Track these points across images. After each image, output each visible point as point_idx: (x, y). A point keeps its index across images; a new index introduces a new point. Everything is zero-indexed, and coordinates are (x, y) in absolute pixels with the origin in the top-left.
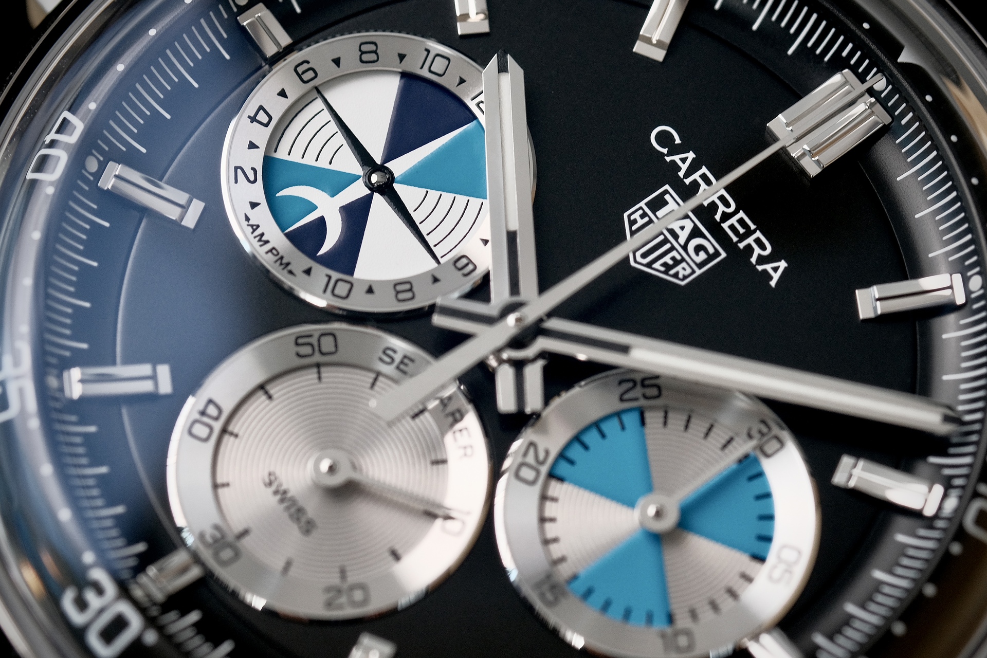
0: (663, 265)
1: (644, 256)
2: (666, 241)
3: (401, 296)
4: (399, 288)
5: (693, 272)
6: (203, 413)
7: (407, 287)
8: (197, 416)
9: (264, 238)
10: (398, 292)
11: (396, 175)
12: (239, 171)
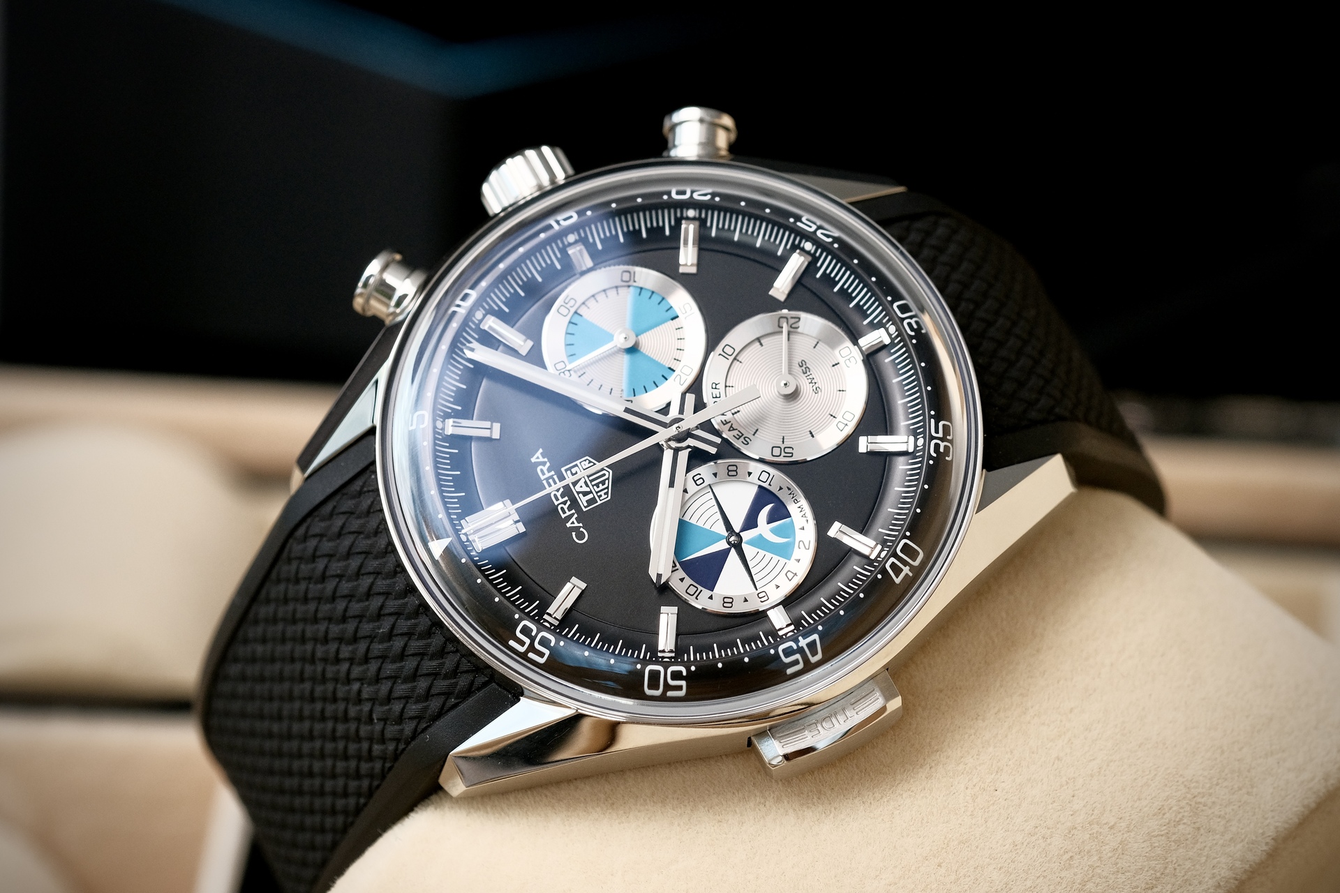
2: (591, 481)
3: (734, 468)
4: (735, 474)
5: (580, 463)
6: (845, 425)
7: (730, 474)
8: (848, 424)
9: (800, 509)
10: (735, 471)
11: (725, 540)
12: (807, 548)
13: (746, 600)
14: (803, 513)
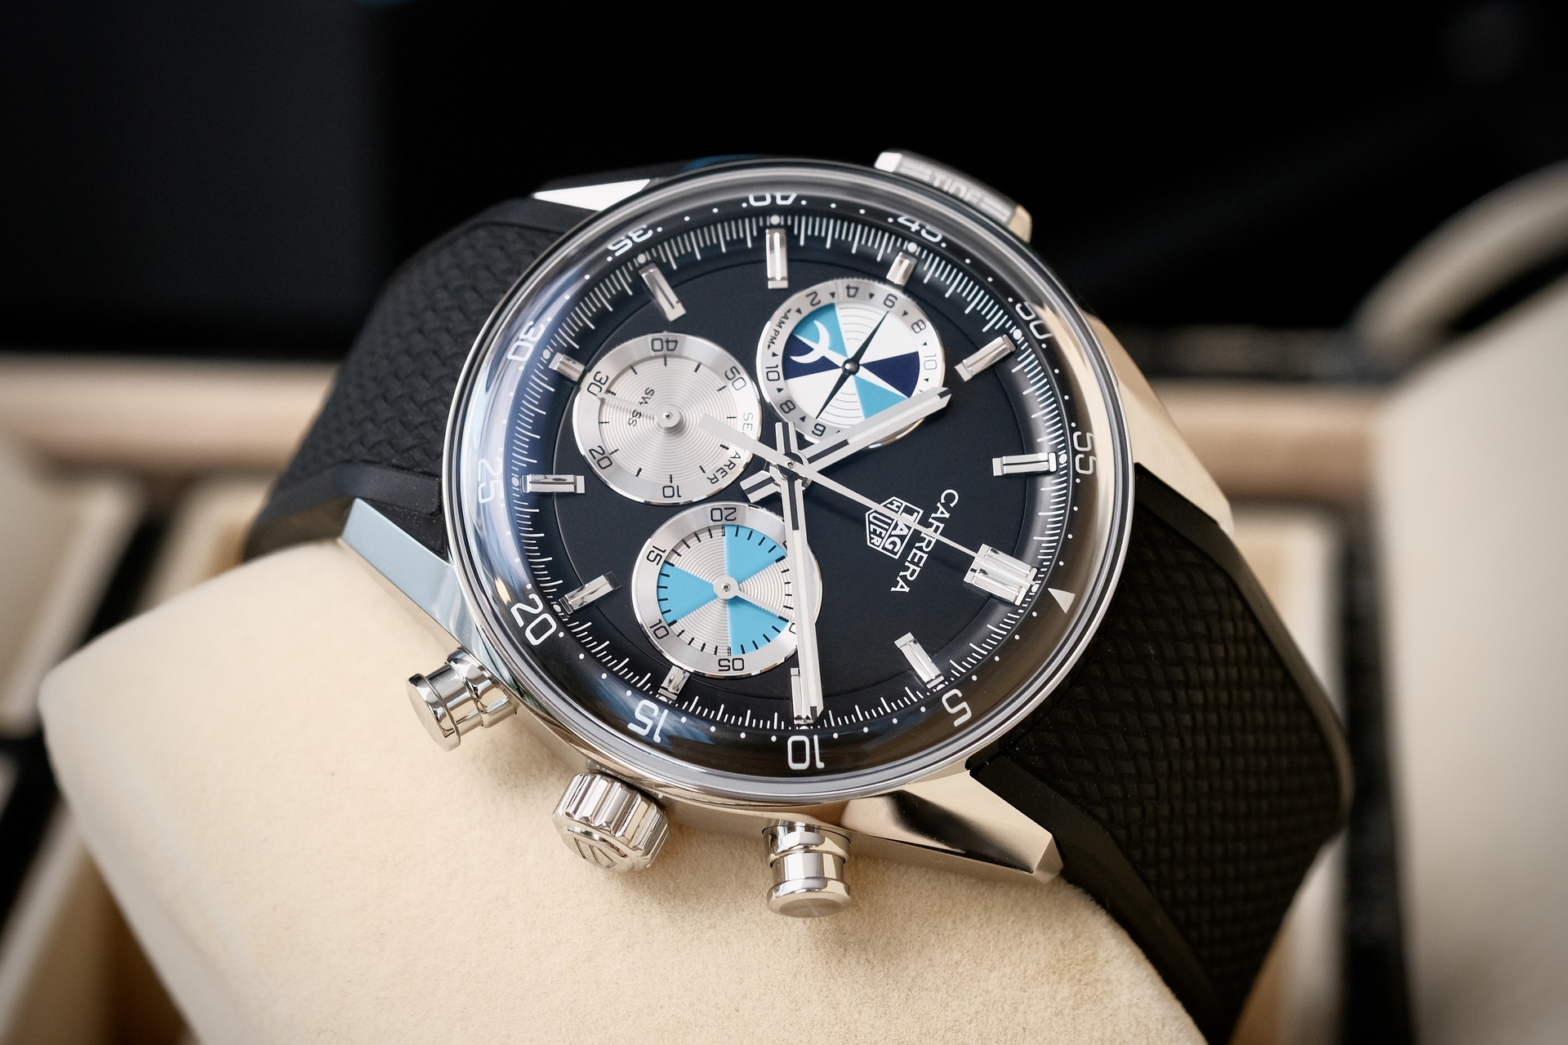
0: (874, 530)
1: (874, 518)
3: (784, 406)
4: (789, 404)
5: (878, 546)
6: (668, 342)
7: (792, 407)
8: (664, 340)
9: (782, 325)
10: (786, 404)
11: (857, 374)
12: (813, 294)
13: (905, 313)
14: (784, 320)
